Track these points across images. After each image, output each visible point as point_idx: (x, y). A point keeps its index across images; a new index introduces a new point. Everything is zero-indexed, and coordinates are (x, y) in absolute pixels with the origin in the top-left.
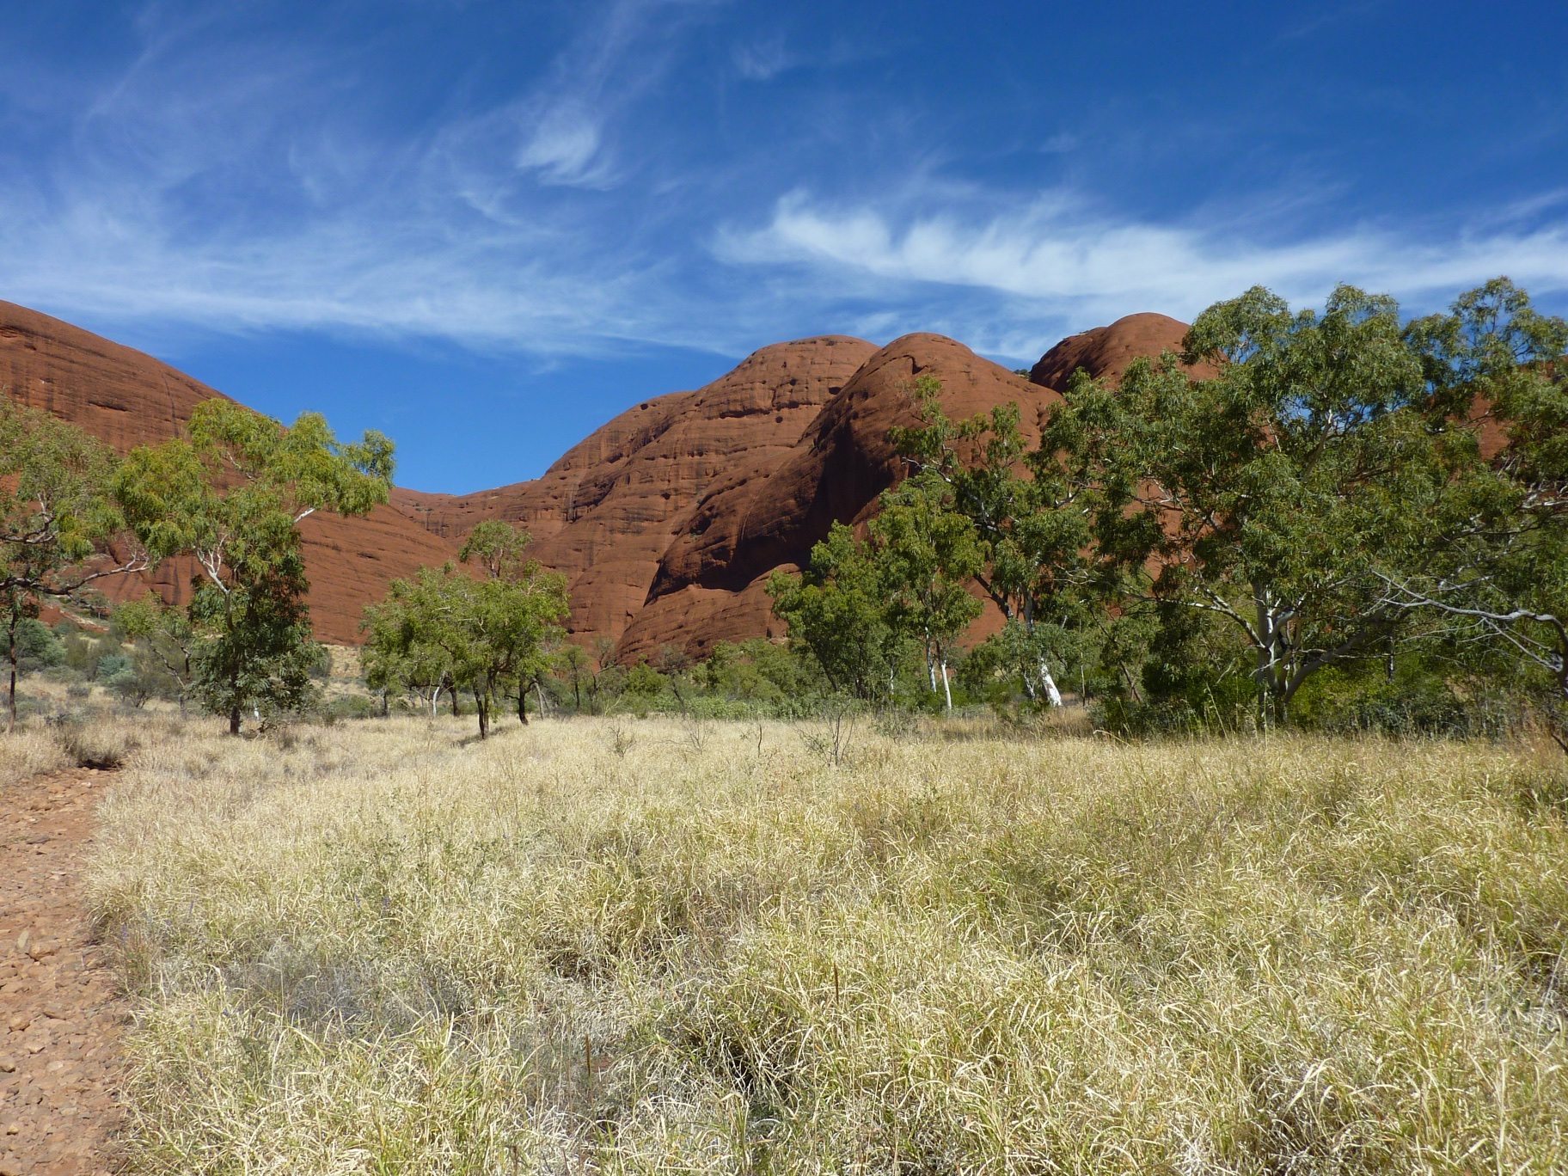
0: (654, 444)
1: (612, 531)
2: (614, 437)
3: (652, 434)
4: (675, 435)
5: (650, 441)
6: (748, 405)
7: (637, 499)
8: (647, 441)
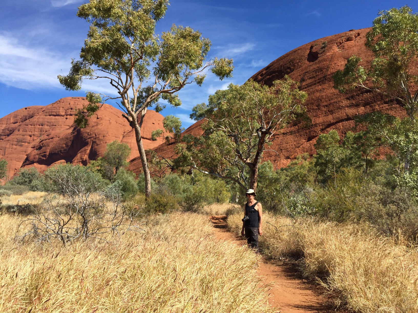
0: (28, 121)
1: (12, 145)
2: (15, 117)
3: (27, 118)
4: (35, 119)
5: (27, 120)
6: (58, 114)
7: (21, 136)
8: (26, 120)
